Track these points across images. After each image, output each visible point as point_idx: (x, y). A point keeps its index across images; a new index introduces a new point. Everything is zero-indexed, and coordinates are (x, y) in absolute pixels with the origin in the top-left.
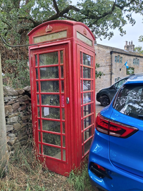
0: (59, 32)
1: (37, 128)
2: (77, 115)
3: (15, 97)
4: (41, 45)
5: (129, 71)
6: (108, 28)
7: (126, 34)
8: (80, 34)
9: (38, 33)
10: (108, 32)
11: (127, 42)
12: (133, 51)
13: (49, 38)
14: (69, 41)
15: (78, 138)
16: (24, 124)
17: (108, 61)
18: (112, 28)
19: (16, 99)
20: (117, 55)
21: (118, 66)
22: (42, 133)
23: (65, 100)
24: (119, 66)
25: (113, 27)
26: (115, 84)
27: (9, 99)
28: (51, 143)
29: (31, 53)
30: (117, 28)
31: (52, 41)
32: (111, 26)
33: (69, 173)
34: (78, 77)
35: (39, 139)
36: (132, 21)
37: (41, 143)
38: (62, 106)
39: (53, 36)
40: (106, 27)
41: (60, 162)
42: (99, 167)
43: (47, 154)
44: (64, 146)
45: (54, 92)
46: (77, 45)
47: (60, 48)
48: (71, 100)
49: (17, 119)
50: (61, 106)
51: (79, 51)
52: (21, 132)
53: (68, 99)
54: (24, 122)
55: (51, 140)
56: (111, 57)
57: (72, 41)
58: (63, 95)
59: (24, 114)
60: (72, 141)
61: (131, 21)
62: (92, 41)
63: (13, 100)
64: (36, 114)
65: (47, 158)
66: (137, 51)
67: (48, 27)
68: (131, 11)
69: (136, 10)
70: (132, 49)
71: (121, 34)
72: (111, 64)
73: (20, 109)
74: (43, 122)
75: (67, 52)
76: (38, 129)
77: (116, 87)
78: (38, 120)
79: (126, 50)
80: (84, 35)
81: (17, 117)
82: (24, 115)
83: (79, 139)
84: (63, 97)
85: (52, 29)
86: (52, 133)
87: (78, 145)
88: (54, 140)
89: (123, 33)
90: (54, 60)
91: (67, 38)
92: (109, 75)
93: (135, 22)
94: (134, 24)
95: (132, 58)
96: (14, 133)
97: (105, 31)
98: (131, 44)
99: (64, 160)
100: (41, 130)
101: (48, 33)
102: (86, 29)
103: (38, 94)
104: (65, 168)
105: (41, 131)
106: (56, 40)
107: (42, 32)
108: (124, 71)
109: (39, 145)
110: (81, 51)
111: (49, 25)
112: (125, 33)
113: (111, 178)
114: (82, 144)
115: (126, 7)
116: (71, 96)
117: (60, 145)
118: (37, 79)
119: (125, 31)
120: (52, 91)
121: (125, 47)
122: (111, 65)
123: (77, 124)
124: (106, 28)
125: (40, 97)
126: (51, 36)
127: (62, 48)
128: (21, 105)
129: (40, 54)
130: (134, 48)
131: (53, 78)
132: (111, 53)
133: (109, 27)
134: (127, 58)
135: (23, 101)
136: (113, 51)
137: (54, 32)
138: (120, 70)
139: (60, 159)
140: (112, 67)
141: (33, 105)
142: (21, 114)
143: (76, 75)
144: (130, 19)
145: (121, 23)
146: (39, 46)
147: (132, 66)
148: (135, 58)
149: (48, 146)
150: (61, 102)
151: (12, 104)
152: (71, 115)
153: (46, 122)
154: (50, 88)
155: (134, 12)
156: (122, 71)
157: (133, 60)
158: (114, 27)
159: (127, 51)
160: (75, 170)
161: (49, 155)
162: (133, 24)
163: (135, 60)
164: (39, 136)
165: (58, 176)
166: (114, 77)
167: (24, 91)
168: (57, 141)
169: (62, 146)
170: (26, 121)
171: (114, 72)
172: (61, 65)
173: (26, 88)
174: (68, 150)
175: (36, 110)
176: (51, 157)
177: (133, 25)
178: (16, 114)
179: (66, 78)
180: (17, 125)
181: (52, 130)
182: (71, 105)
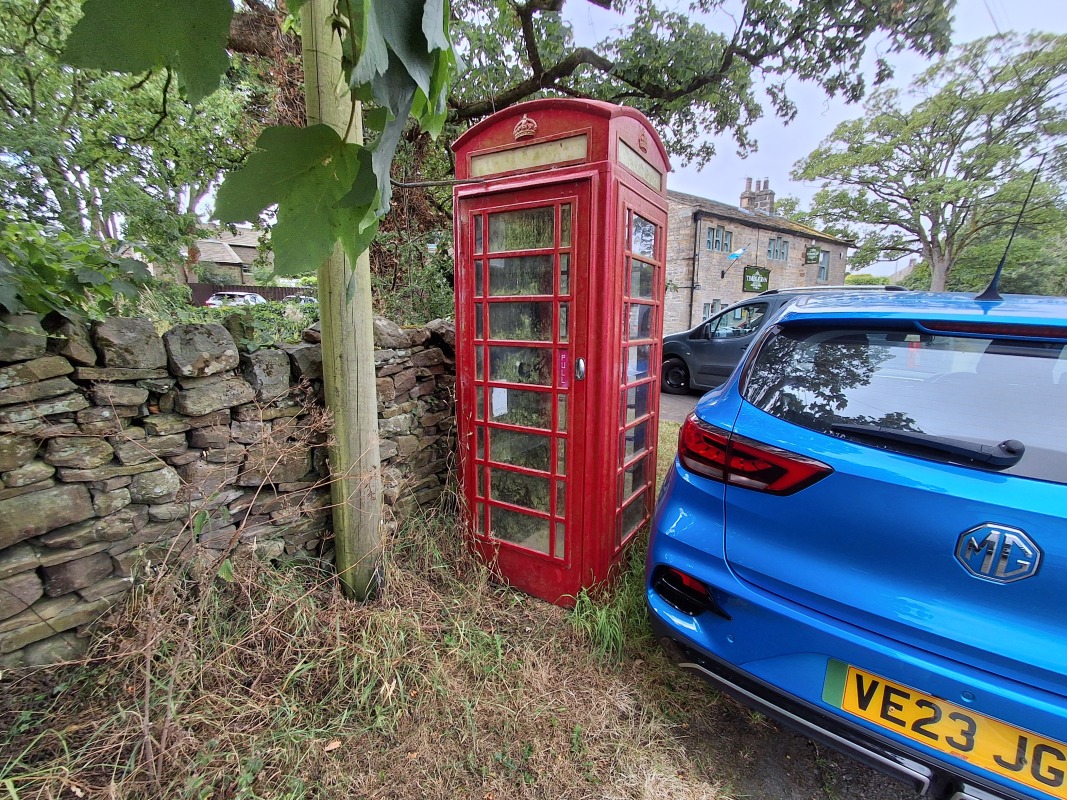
0: (559, 142)
1: (471, 453)
2: (607, 419)
3: (402, 353)
4: (498, 183)
5: (752, 278)
6: (697, 130)
7: (756, 151)
8: (628, 149)
9: (487, 142)
10: (697, 145)
11: (750, 180)
12: (768, 213)
13: (523, 160)
14: (594, 173)
15: (608, 489)
16: (428, 440)
17: (684, 245)
18: (710, 129)
19: (406, 359)
20: (715, 224)
21: (715, 262)
22: (489, 471)
23: (570, 367)
24: (720, 263)
25: (713, 126)
26: (710, 321)
27: (386, 356)
28: (517, 502)
29: (463, 210)
30: (729, 131)
31: (534, 172)
32: (708, 123)
33: (575, 595)
34: (618, 293)
35: (480, 487)
36: (786, 109)
37: (486, 502)
38: (561, 385)
39: (537, 153)
40: (690, 126)
41: (547, 562)
42: (686, 582)
43: (504, 537)
44: (560, 514)
45: (532, 338)
46: (620, 185)
47: (562, 195)
48: (591, 367)
49: (408, 422)
50: (554, 387)
51: (624, 206)
52: (419, 463)
53: (582, 362)
54: (427, 433)
55: (519, 494)
56: (693, 232)
57: (604, 171)
58: (564, 348)
59: (427, 407)
60: (587, 498)
61: (781, 108)
62: (661, 175)
63: (399, 361)
64: (471, 408)
65: (503, 547)
66: (782, 213)
67: (524, 121)
68: (785, 71)
69: (804, 68)
70: (765, 204)
71: (741, 150)
72: (695, 255)
73: (416, 390)
74: (494, 435)
75: (585, 209)
76: (477, 458)
77: (713, 329)
78: (476, 427)
79: (747, 208)
80: (640, 152)
81: (408, 416)
82: (428, 411)
83: (608, 493)
84: (563, 356)
85: (537, 131)
86: (521, 470)
87: (604, 511)
88: (528, 492)
89: (747, 147)
90: (539, 234)
91: (587, 160)
92: (687, 292)
93: (795, 112)
94: (792, 117)
95: (765, 236)
96: (399, 465)
97: (685, 142)
98: (762, 189)
99: (560, 554)
100: (486, 459)
101: (522, 143)
102: (645, 130)
103: (478, 344)
104: (559, 580)
105: (486, 464)
106: (548, 167)
107: (500, 138)
108: (736, 278)
109: (479, 507)
110: (630, 206)
111: (525, 117)
112: (754, 146)
113: (728, 618)
114: (618, 510)
115: (771, 57)
116: (591, 356)
117: (547, 510)
118: (478, 294)
119: (756, 141)
120: (527, 338)
121: (742, 198)
122: (693, 259)
123: (606, 447)
124: (689, 131)
125: (486, 354)
126: (531, 152)
127: (570, 194)
128: (419, 379)
129: (491, 214)
130: (772, 203)
131: (531, 293)
132: (696, 217)
133: (700, 128)
134: (748, 234)
135: (425, 367)
136: (701, 213)
137: (543, 139)
138: (723, 277)
139: (545, 552)
140: (696, 263)
141: (463, 380)
142: (421, 408)
143: (611, 285)
144: (779, 101)
145: (743, 114)
146: (488, 185)
147: (763, 262)
148: (774, 235)
149: (507, 510)
150: (558, 372)
151: (395, 374)
152: (588, 417)
153: (505, 435)
154: (521, 325)
155: (797, 75)
156: (729, 279)
157: (767, 244)
158: (716, 128)
159: (747, 212)
160: (593, 588)
161: (510, 539)
162: (787, 118)
163: (772, 244)
164: (480, 477)
165: (539, 605)
166: (702, 297)
167: (428, 333)
168: (538, 498)
169: (552, 511)
170: (433, 429)
171: (701, 283)
172: (561, 251)
173: (434, 324)
174: (573, 525)
175: (470, 397)
176: (516, 545)
177: (786, 123)
178: (406, 405)
179: (577, 294)
180: (407, 441)
181: (522, 461)
182: (590, 385)
